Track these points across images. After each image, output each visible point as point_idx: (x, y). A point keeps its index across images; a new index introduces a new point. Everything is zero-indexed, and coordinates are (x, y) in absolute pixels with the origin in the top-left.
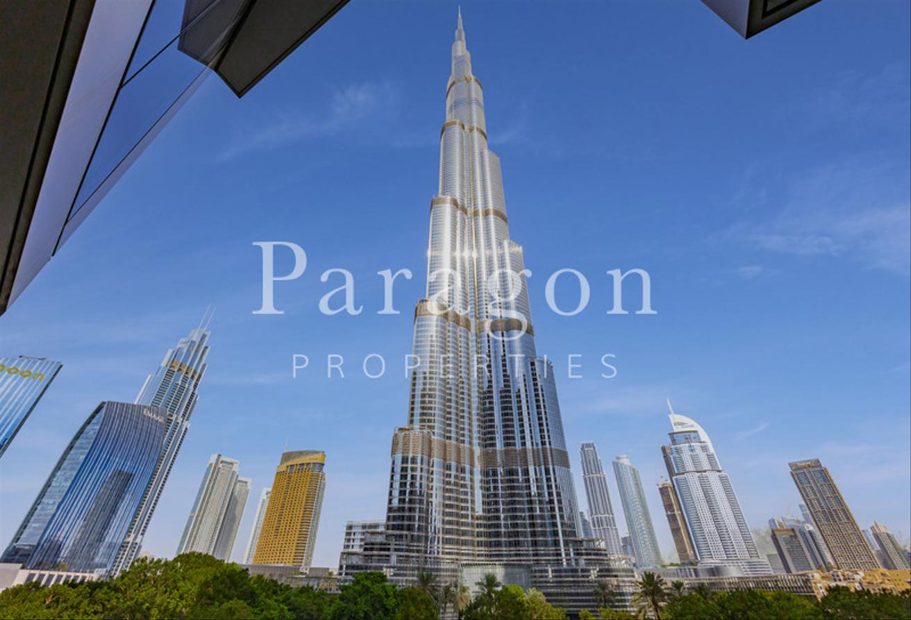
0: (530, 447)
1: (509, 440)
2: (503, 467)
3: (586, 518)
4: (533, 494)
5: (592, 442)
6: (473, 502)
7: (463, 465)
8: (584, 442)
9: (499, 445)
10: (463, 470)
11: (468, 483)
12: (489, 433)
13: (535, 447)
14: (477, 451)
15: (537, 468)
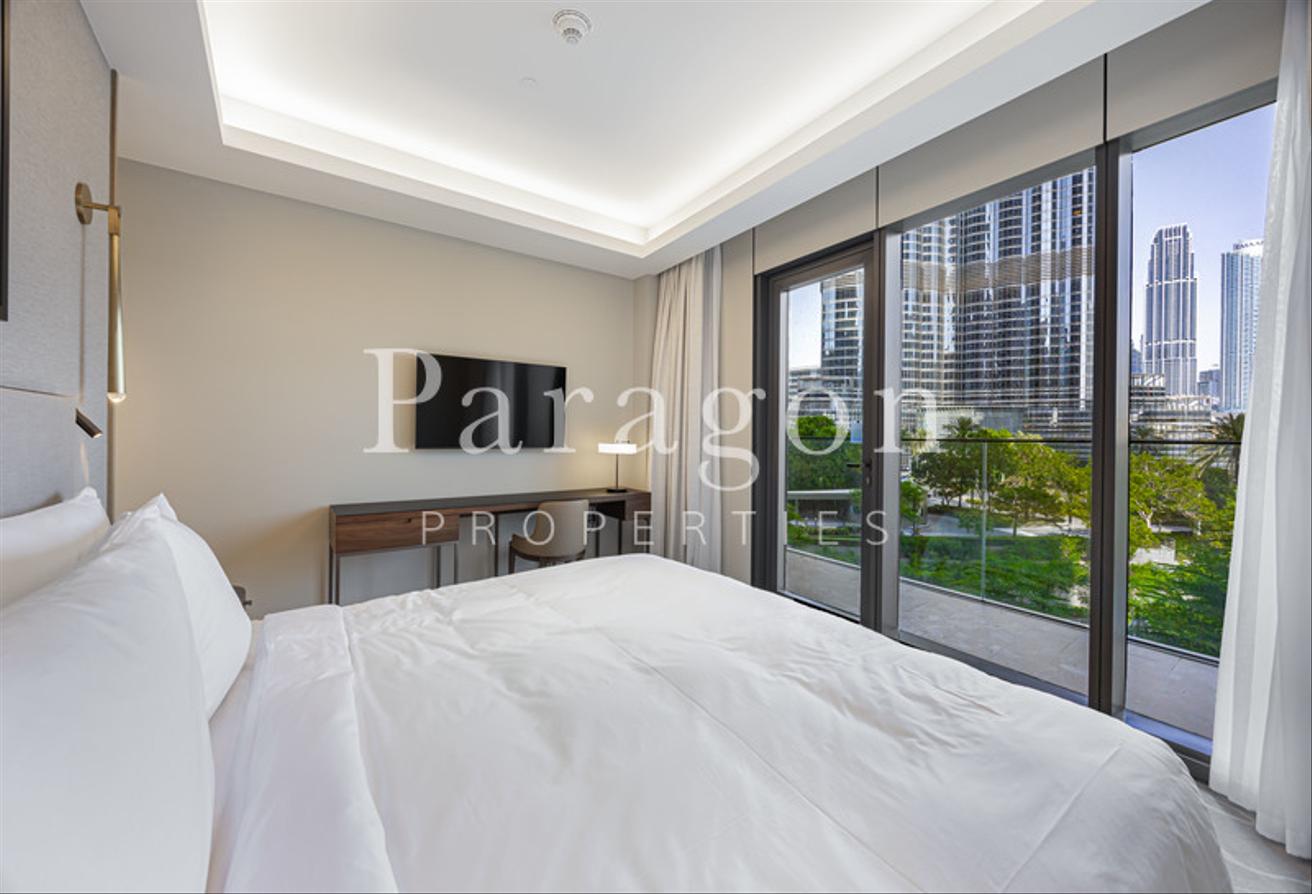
0: (1049, 252)
1: (1009, 245)
2: (993, 287)
3: (1137, 346)
4: (1042, 320)
5: (1182, 225)
6: (940, 338)
7: (926, 291)
8: (1164, 228)
9: (991, 254)
10: (927, 299)
11: (934, 314)
12: (974, 238)
13: (1058, 251)
14: (950, 268)
15: (1057, 283)
